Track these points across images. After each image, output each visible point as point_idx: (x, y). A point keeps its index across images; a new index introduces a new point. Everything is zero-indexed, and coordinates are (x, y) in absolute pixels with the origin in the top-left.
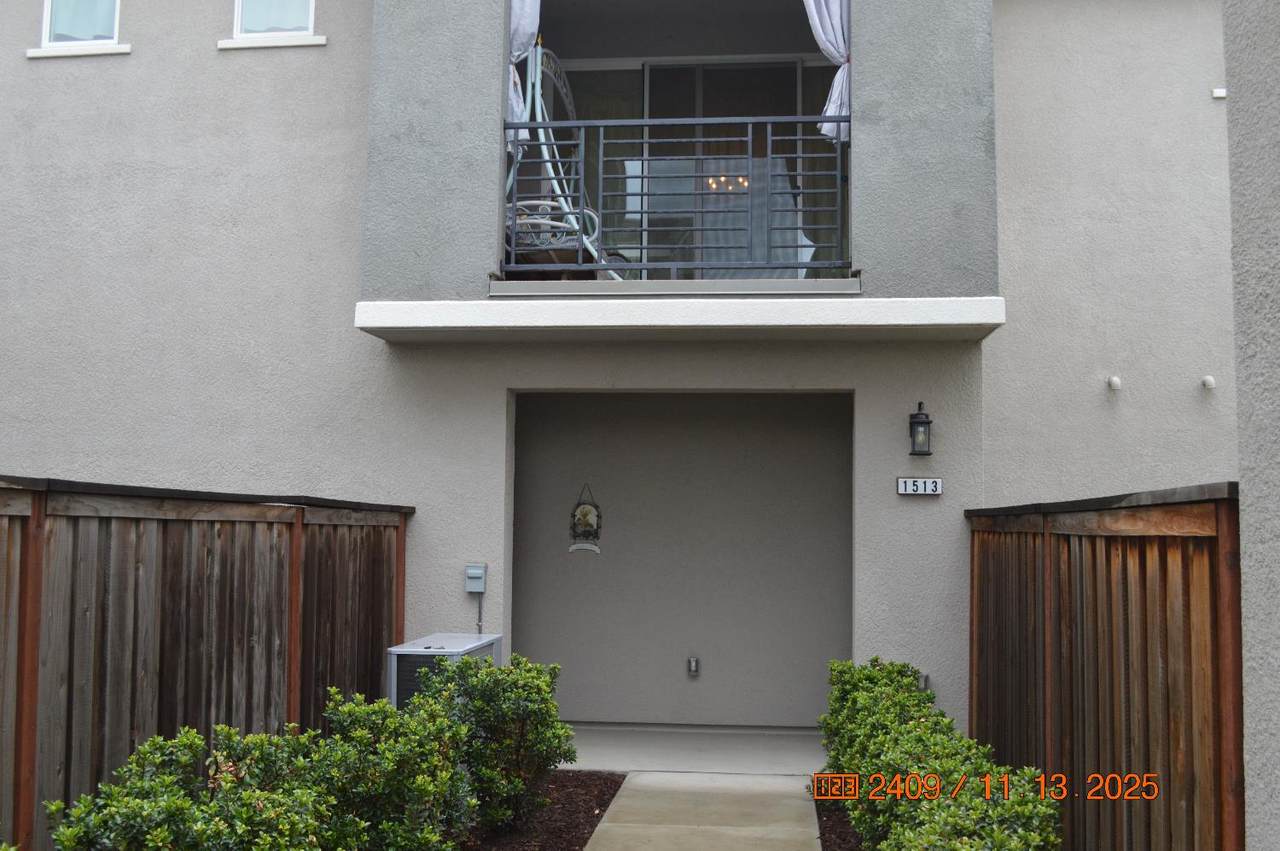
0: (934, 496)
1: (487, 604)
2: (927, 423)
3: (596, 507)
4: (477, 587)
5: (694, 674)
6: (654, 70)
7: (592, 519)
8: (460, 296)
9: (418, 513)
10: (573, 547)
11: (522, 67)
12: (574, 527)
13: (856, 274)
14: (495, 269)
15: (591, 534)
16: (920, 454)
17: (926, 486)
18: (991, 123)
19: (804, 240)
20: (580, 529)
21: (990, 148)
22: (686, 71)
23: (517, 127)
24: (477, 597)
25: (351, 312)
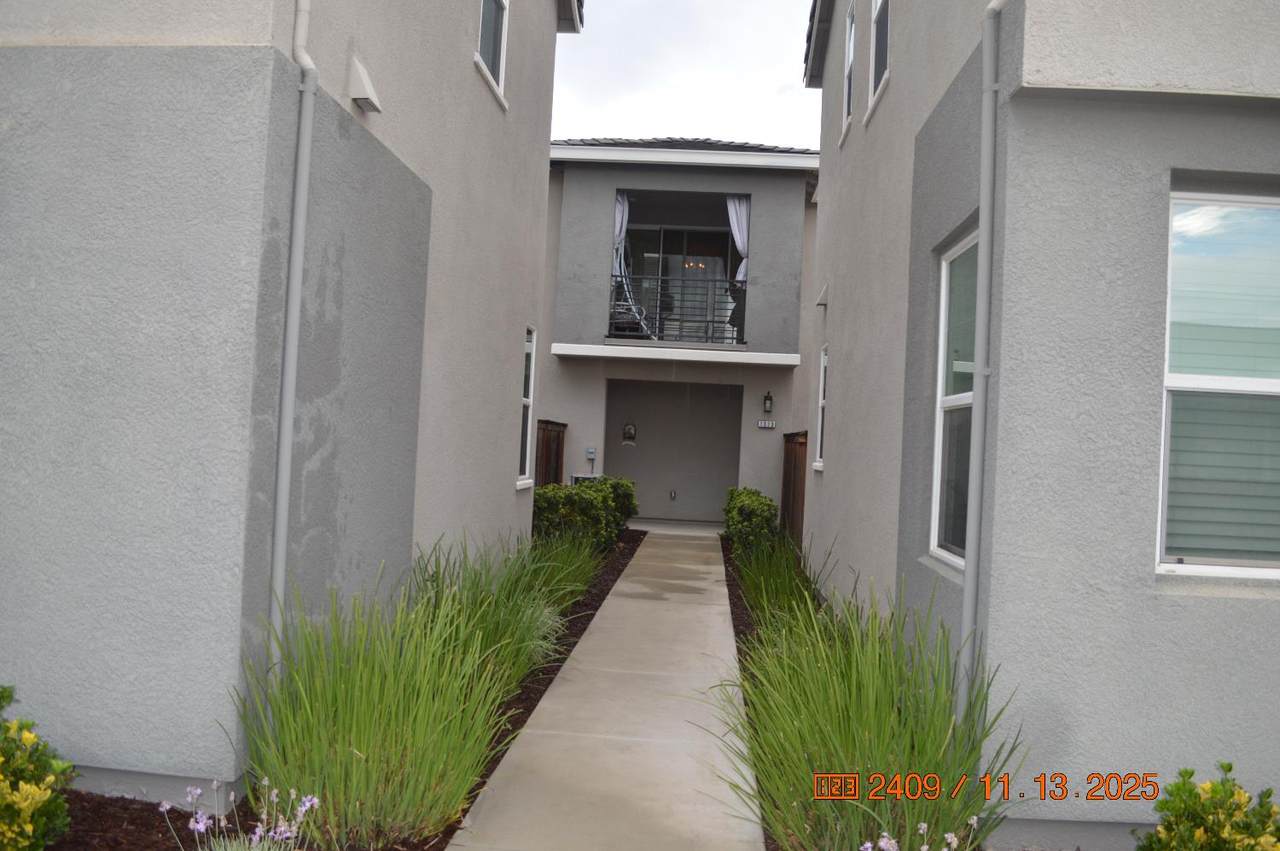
0: (772, 428)
1: (596, 463)
2: (771, 399)
3: (635, 426)
4: (592, 456)
5: (673, 499)
6: (666, 232)
7: (633, 432)
8: (593, 343)
9: (569, 426)
10: (624, 443)
11: (617, 250)
12: (624, 434)
13: (745, 343)
14: (607, 334)
15: (632, 438)
16: (768, 412)
17: (769, 424)
18: (799, 287)
19: (730, 299)
20: (627, 435)
21: (798, 296)
22: (679, 233)
23: (616, 276)
24: (592, 460)
25: (549, 349)
